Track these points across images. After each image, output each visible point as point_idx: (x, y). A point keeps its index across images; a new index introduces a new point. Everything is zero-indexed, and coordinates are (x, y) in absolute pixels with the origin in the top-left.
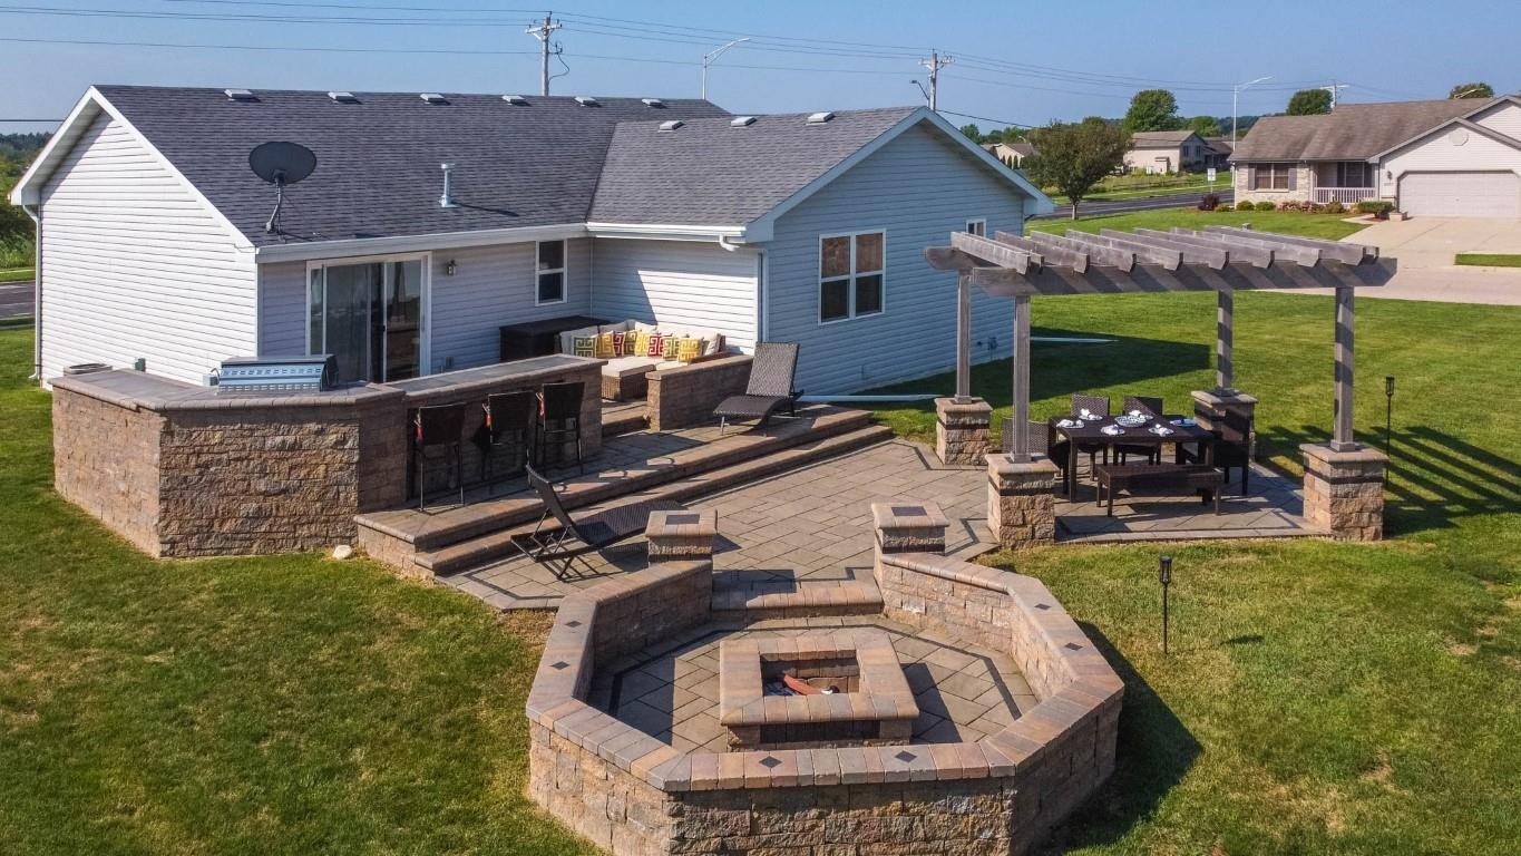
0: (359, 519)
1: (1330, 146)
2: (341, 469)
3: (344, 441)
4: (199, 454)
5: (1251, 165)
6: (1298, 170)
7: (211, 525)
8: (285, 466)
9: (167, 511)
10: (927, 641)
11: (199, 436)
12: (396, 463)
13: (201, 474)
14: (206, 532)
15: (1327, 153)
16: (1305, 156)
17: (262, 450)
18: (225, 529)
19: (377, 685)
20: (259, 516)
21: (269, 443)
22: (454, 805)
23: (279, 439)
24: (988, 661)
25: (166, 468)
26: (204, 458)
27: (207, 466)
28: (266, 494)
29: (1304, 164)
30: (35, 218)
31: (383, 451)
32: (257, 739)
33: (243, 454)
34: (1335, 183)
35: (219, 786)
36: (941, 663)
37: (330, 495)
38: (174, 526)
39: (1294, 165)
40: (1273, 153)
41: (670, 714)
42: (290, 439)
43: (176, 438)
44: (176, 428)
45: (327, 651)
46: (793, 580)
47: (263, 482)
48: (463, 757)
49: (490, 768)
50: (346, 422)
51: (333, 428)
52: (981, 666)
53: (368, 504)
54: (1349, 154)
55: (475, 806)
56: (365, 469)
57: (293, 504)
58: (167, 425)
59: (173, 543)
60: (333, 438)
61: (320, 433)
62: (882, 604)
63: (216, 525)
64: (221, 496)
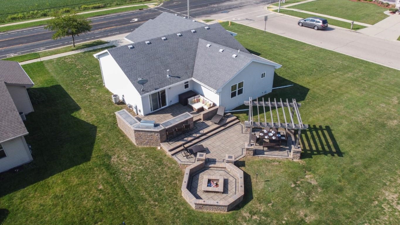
0: (161, 144)
2: (158, 138)
3: (158, 135)
4: (139, 135)
7: (142, 143)
8: (151, 137)
9: (136, 140)
10: (230, 175)
11: (139, 133)
12: (165, 136)
17: (147, 135)
18: (144, 143)
19: (166, 176)
20: (148, 142)
22: (175, 196)
23: (149, 134)
24: (236, 179)
25: (136, 136)
27: (141, 136)
28: (149, 140)
30: (99, 60)
31: (163, 135)
32: (154, 183)
33: (145, 135)
35: (151, 190)
36: (231, 179)
37: (157, 141)
38: (138, 142)
41: (198, 184)
42: (151, 134)
43: (136, 133)
45: (159, 169)
46: (216, 162)
47: (148, 138)
48: (175, 189)
49: (178, 191)
50: (158, 133)
51: (156, 133)
52: (235, 180)
53: (162, 142)
55: (177, 197)
56: (161, 138)
57: (152, 141)
59: (138, 144)
60: (156, 135)
62: (226, 168)
64: (143, 139)
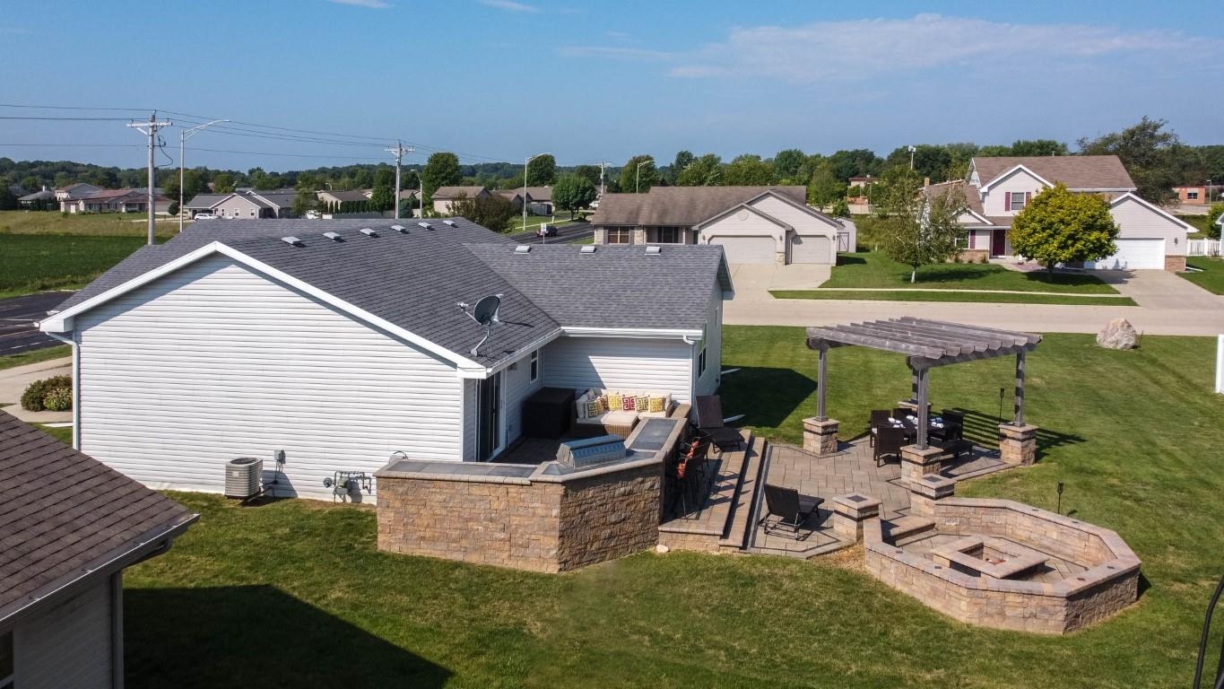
0: (660, 528)
1: (655, 216)
2: (652, 501)
3: (654, 485)
4: (580, 505)
5: (605, 228)
6: (636, 231)
8: (624, 505)
9: (563, 543)
11: (581, 495)
13: (582, 518)
14: (582, 553)
15: (654, 221)
16: (641, 222)
17: (613, 497)
18: (593, 548)
20: (611, 537)
21: (617, 492)
23: (622, 489)
25: (563, 517)
26: (583, 508)
27: (584, 512)
28: (615, 523)
29: (640, 227)
30: (69, 342)
33: (604, 501)
34: (656, 239)
37: (646, 518)
38: (567, 552)
39: (633, 228)
40: (619, 219)
42: (628, 488)
43: (569, 497)
44: (570, 492)
47: (613, 516)
51: (649, 479)
54: (668, 221)
57: (628, 527)
58: (566, 490)
59: (565, 562)
60: (648, 484)
61: (643, 482)
62: (934, 524)
63: (589, 546)
64: (592, 528)
